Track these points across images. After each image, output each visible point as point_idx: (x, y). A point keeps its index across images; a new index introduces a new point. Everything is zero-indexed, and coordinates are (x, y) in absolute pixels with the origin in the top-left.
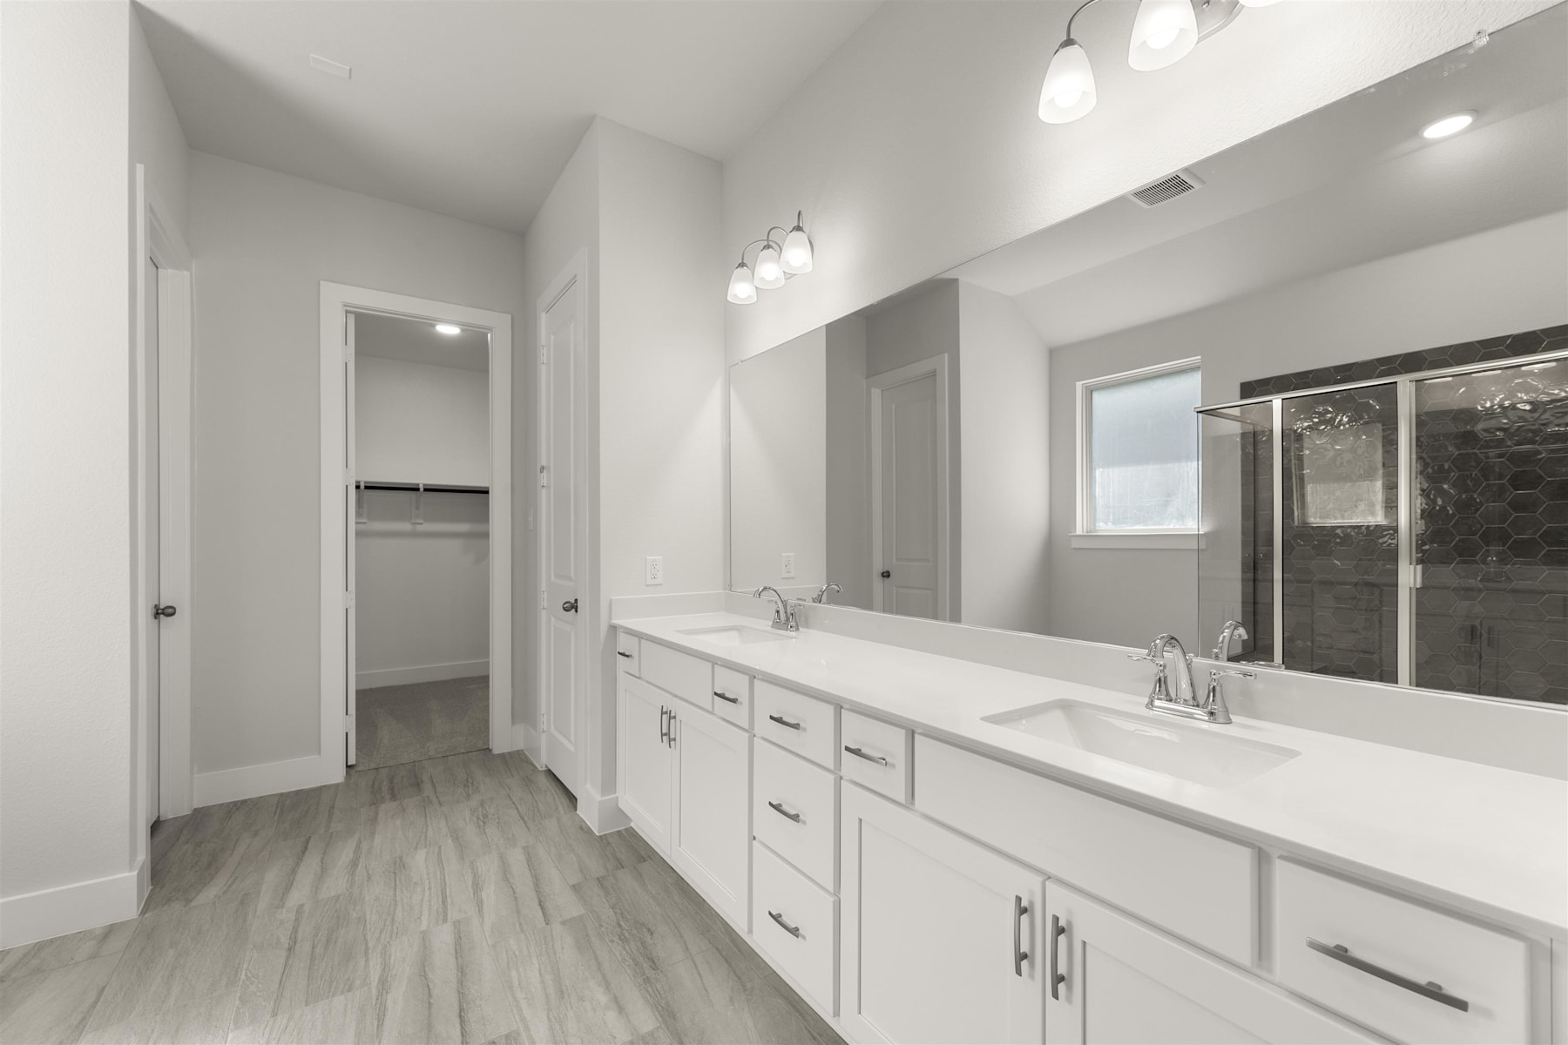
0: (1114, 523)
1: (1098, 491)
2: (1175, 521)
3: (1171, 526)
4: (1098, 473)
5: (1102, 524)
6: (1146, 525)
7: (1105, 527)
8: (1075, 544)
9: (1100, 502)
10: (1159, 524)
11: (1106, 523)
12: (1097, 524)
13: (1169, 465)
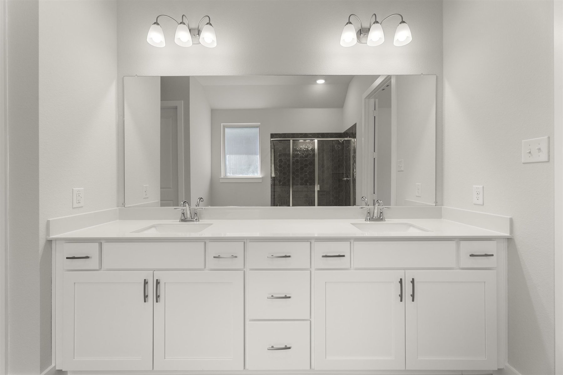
0: (233, 174)
1: (227, 163)
2: (252, 174)
3: (251, 175)
4: (227, 156)
5: (229, 174)
6: (243, 175)
7: (230, 175)
8: (221, 181)
9: (228, 167)
10: (247, 175)
11: (230, 174)
12: (227, 174)
13: (250, 156)
